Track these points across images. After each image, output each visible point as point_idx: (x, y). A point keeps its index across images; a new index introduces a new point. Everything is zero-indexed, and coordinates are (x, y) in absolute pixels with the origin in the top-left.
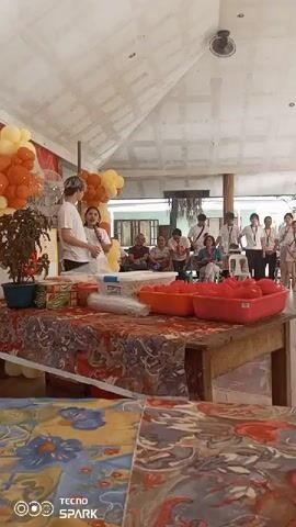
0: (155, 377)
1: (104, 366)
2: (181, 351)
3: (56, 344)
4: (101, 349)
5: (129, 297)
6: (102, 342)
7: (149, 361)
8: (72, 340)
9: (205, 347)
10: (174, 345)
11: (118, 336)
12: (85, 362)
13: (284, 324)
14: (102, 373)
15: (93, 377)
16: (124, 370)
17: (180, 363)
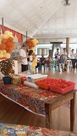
0: (38, 109)
1: (26, 103)
2: (44, 104)
3: (15, 96)
4: (25, 99)
5: (34, 83)
6: (25, 97)
7: (36, 105)
8: (18, 95)
9: (50, 104)
10: (42, 102)
11: (29, 97)
12: (22, 101)
13: (74, 93)
14: (25, 105)
15: (24, 106)
16: (30, 106)
17: (43, 107)
